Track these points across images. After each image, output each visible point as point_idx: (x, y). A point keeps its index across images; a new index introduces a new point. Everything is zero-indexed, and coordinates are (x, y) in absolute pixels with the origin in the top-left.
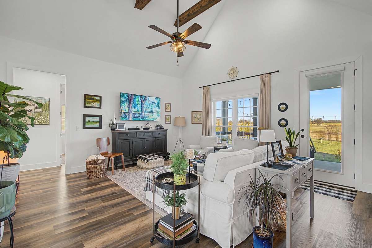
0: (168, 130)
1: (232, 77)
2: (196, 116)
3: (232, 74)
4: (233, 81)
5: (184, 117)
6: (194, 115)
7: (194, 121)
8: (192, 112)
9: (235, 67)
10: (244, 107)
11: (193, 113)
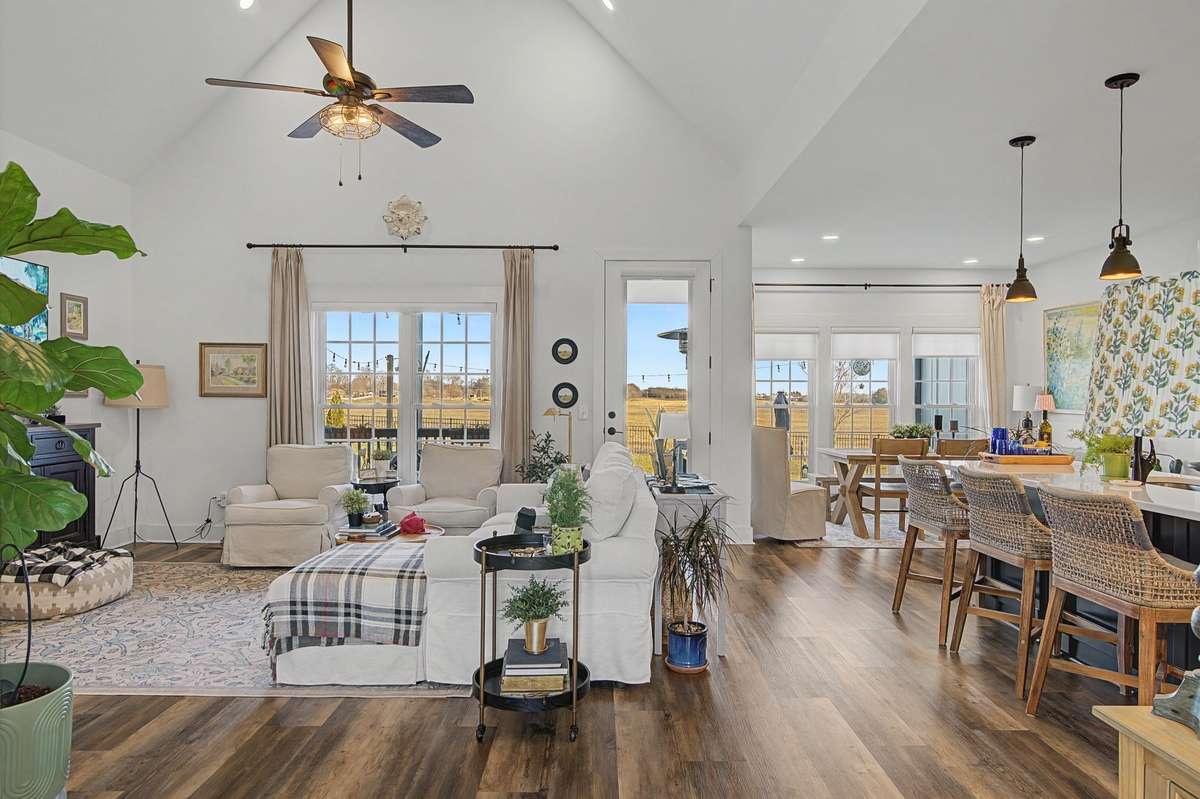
0: (99, 425)
1: (403, 232)
2: (228, 362)
3: (400, 220)
4: (405, 247)
5: (162, 367)
6: (215, 358)
7: (211, 385)
8: (201, 344)
9: (414, 200)
10: (442, 343)
11: (207, 349)
